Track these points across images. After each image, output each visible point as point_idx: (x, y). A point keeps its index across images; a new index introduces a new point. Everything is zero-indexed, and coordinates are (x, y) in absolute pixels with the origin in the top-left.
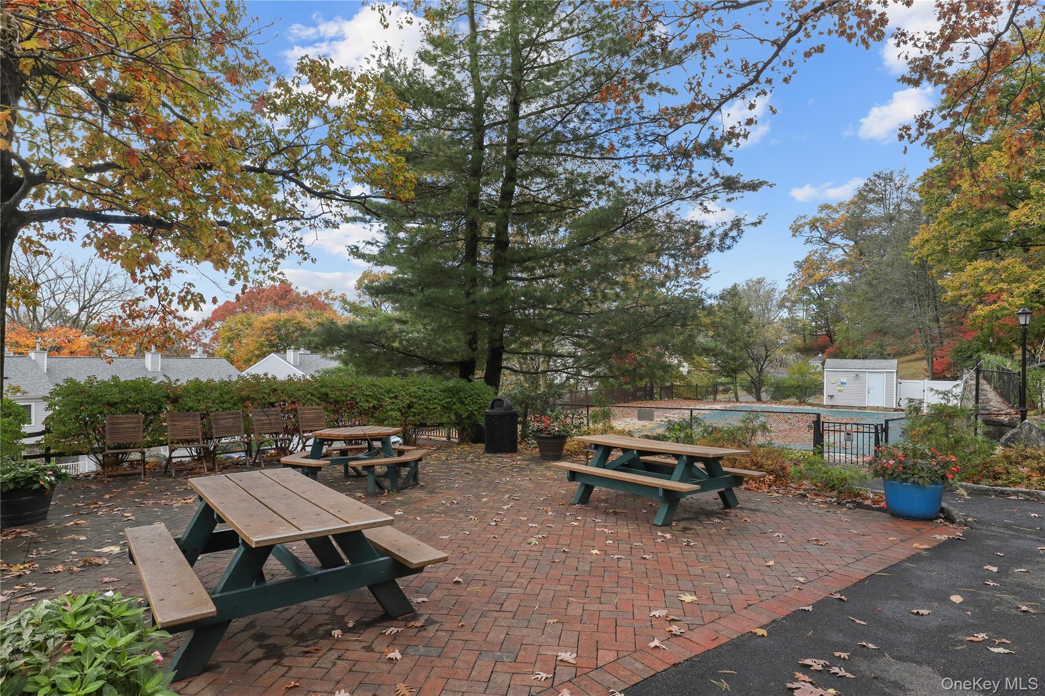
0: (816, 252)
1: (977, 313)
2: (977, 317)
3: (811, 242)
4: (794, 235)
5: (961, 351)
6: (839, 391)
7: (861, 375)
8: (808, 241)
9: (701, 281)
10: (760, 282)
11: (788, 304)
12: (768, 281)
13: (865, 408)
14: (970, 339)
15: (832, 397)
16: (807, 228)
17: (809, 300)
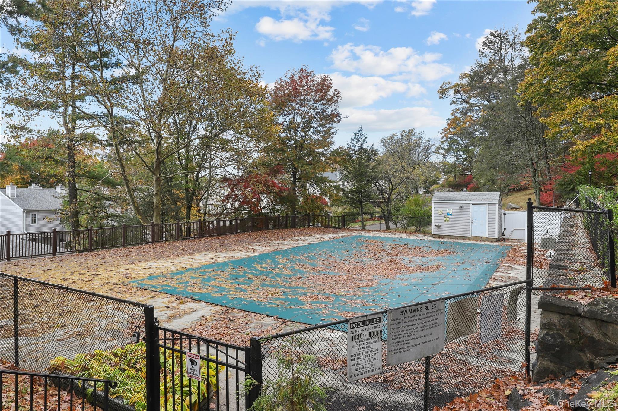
0: (458, 110)
1: (576, 148)
2: (577, 151)
3: (455, 103)
4: (440, 97)
5: (564, 184)
6: (446, 221)
7: (465, 206)
8: (454, 103)
9: (334, 125)
10: (411, 132)
11: (442, 151)
12: (417, 131)
13: (469, 238)
14: (573, 173)
15: (439, 227)
16: (452, 92)
17: (458, 148)
